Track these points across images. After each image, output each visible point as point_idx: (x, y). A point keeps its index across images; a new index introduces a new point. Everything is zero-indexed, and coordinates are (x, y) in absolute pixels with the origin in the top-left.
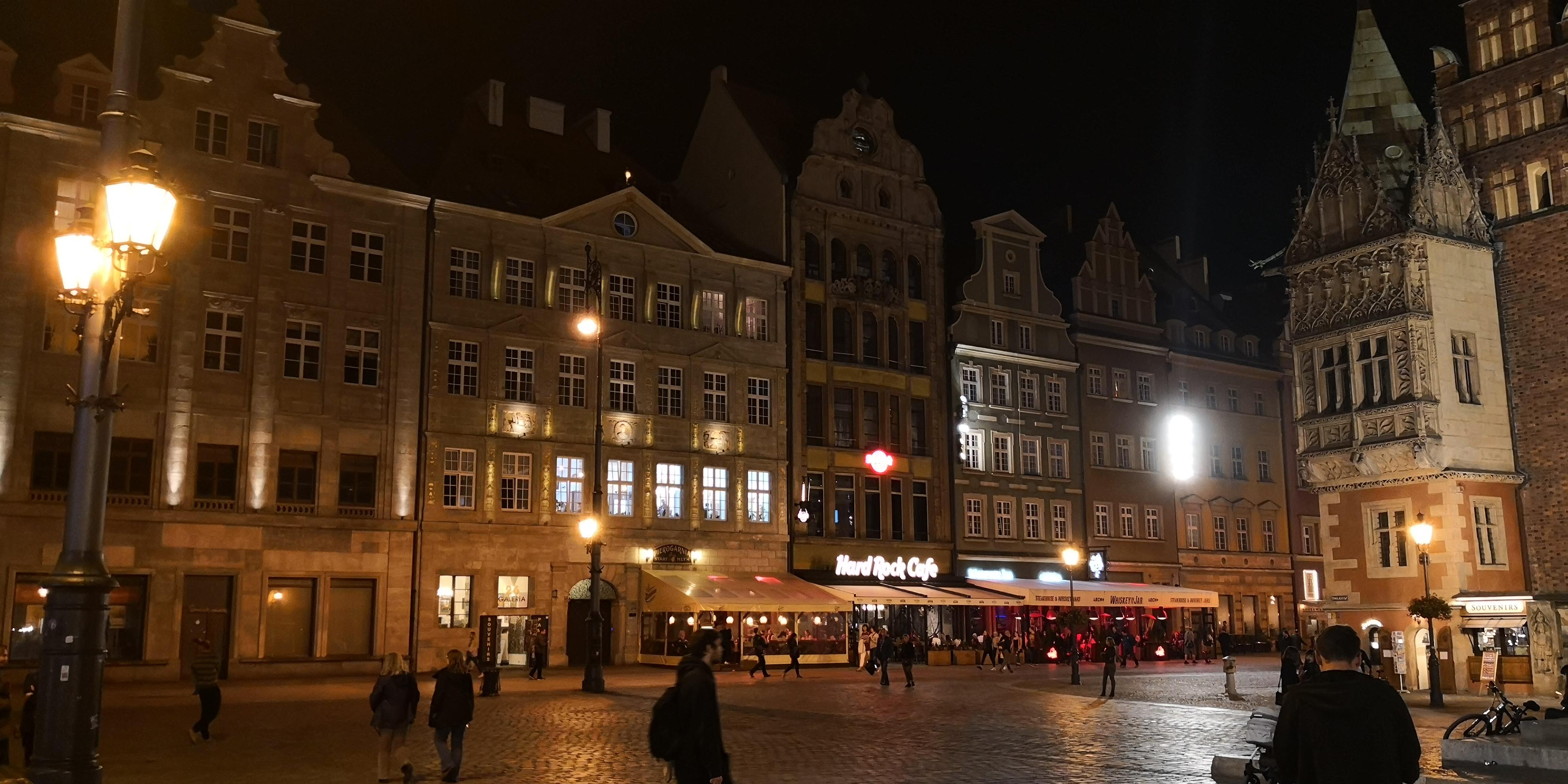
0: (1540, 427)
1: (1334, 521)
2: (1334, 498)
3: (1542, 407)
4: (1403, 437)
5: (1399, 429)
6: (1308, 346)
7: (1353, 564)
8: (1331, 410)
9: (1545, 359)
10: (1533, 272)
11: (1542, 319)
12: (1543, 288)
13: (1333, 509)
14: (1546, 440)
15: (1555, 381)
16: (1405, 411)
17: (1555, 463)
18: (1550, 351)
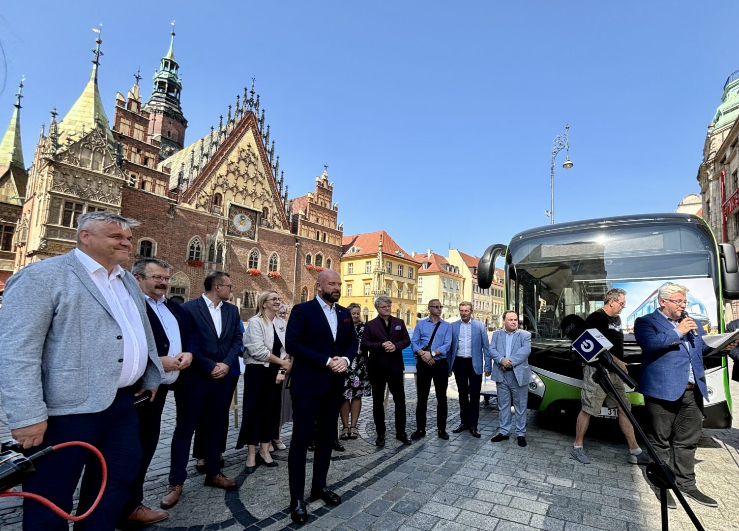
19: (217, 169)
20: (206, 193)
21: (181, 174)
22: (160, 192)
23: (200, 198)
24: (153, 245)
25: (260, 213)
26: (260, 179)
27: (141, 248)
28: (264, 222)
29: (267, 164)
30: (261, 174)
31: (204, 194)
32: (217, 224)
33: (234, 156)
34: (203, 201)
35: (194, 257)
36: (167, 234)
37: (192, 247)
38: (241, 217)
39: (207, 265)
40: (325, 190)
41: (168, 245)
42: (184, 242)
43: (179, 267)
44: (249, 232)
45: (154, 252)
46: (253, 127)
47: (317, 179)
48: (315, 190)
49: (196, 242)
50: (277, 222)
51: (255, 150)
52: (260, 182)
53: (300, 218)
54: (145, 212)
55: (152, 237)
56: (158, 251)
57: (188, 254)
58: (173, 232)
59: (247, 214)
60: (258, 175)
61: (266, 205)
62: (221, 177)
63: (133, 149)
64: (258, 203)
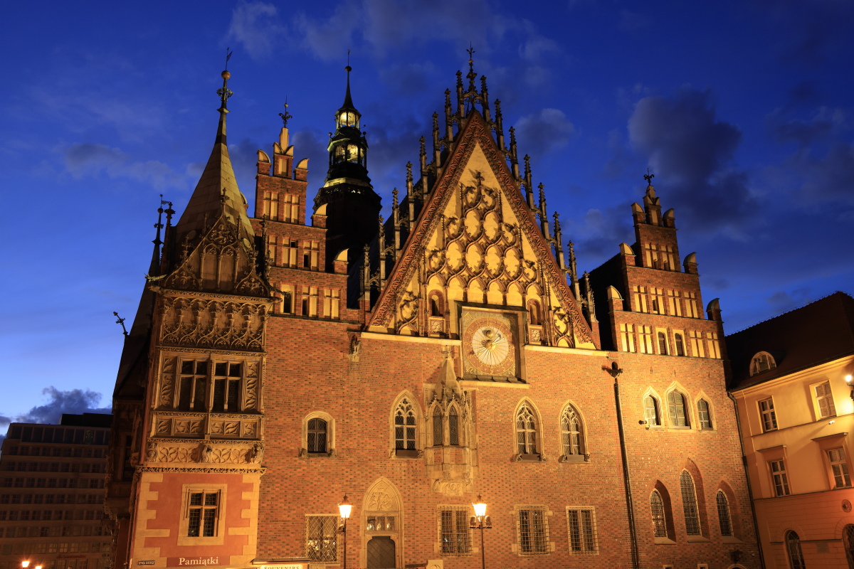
0: (268, 447)
1: (154, 496)
2: (158, 478)
3: (271, 434)
4: (245, 439)
5: (245, 430)
6: (174, 354)
7: (166, 533)
8: (184, 407)
9: (278, 404)
10: (278, 349)
11: (280, 379)
12: (284, 360)
13: (153, 487)
14: (271, 456)
15: (282, 419)
16: (250, 420)
17: (274, 471)
18: (281, 400)
20: (411, 293)
23: (402, 307)
24: (328, 426)
25: (524, 313)
26: (511, 239)
27: (309, 435)
28: (535, 335)
29: (522, 205)
30: (511, 229)
33: (450, 209)
34: (407, 313)
35: (405, 440)
36: (350, 397)
37: (399, 420)
38: (486, 332)
39: (430, 454)
40: (657, 230)
41: (355, 422)
42: (382, 408)
43: (378, 467)
44: (505, 363)
45: (331, 441)
49: (405, 406)
51: (492, 181)
52: (512, 245)
54: (310, 359)
55: (325, 408)
56: (337, 436)
57: (392, 434)
58: (361, 392)
59: (497, 324)
60: (507, 233)
63: (285, 241)
64: (514, 290)
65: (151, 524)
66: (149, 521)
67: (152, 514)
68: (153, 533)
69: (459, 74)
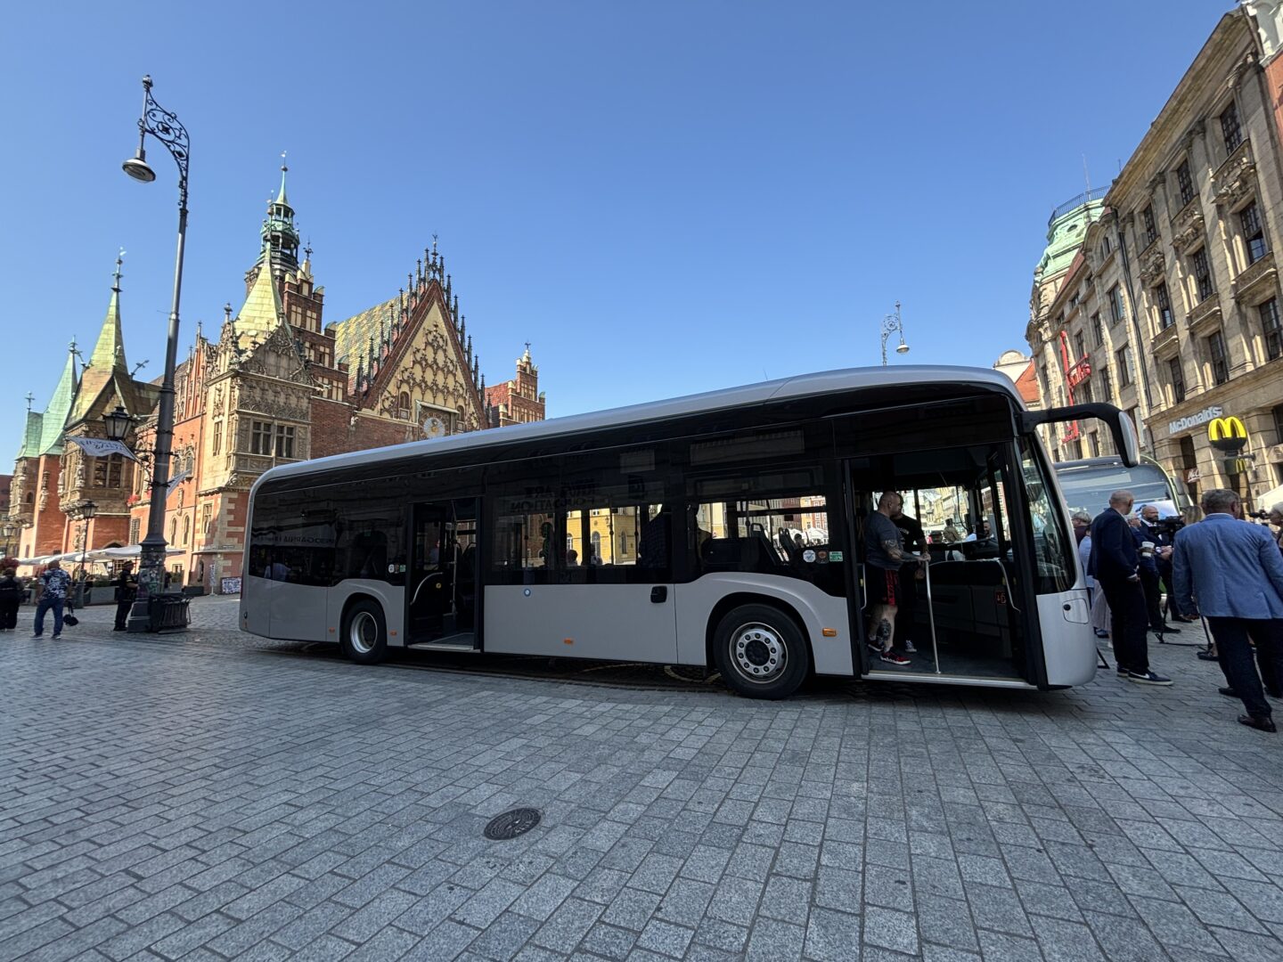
2: (234, 495)
6: (248, 417)
19: (401, 360)
20: (390, 393)
21: (360, 369)
22: (338, 396)
23: (384, 400)
25: (455, 414)
26: (451, 368)
28: (460, 426)
29: (459, 347)
30: (452, 362)
31: (388, 395)
32: (405, 433)
33: (419, 342)
34: (387, 404)
38: (433, 421)
40: (529, 376)
46: (440, 300)
47: (518, 362)
48: (517, 377)
50: (475, 425)
51: (443, 329)
52: (451, 372)
53: (501, 417)
58: (356, 448)
59: (439, 417)
60: (449, 364)
61: (461, 403)
62: (406, 370)
63: (307, 345)
64: (451, 400)
65: (230, 524)
66: (229, 522)
67: (231, 518)
68: (232, 529)
69: (427, 251)
